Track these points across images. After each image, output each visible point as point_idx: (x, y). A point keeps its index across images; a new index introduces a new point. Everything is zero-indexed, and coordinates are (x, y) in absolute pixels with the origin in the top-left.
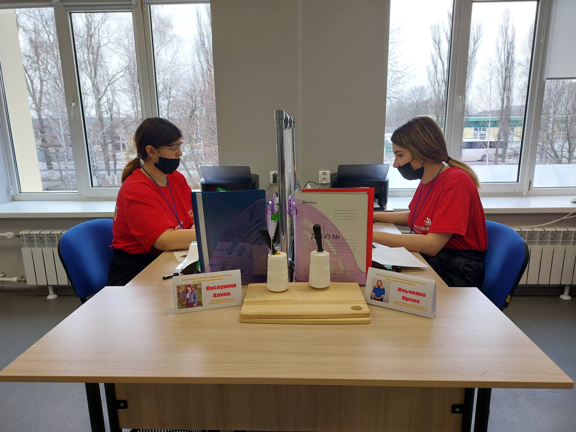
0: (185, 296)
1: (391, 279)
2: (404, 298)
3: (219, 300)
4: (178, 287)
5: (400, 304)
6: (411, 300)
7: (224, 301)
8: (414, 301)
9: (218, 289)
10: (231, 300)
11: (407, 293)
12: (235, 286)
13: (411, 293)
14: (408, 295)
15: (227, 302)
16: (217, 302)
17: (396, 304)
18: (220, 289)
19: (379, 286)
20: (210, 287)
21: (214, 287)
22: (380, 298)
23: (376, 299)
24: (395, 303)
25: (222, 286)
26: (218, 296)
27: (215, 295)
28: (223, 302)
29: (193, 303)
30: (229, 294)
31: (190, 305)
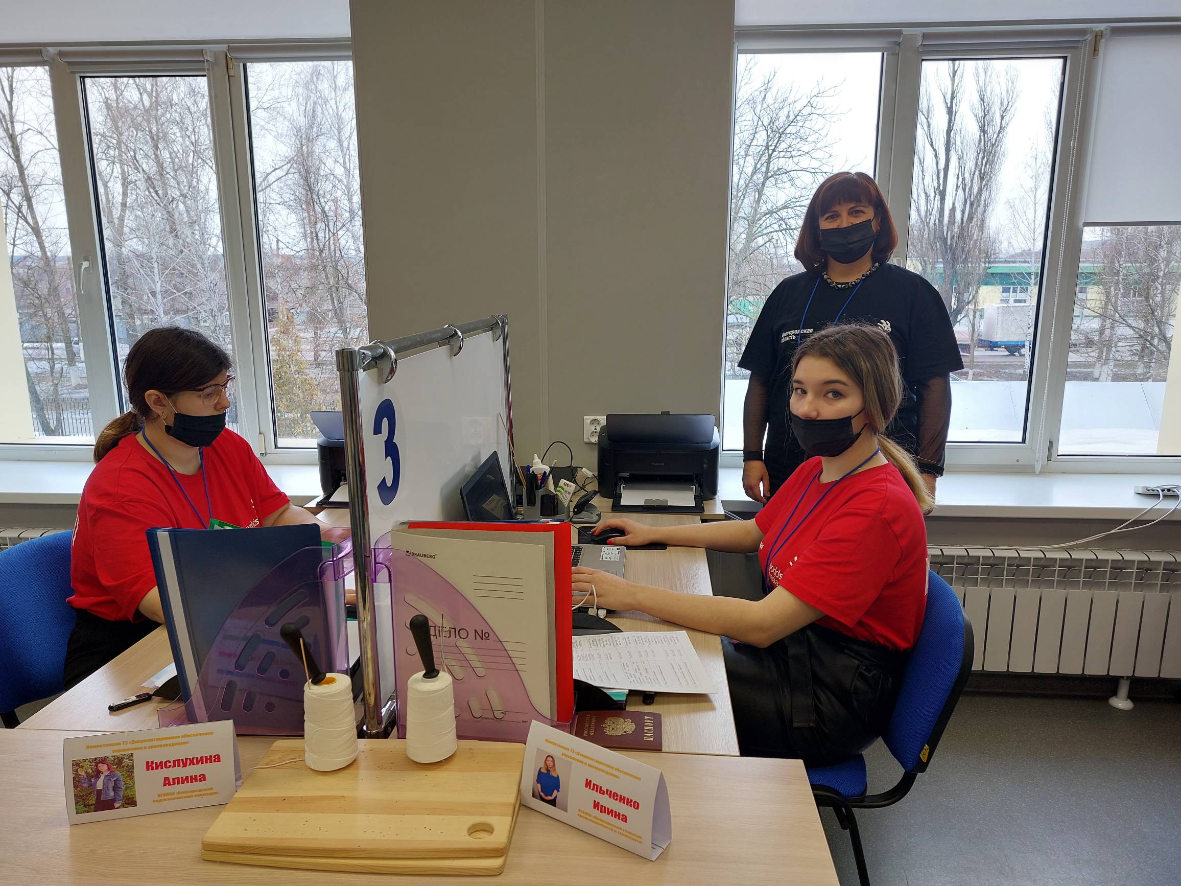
0: (93, 786)
1: (574, 755)
2: (596, 805)
3: (179, 793)
4: (77, 765)
5: (589, 818)
6: (610, 812)
7: (189, 794)
8: (617, 815)
9: (174, 766)
10: (209, 792)
11: (603, 794)
12: (218, 758)
13: (610, 797)
14: (605, 801)
15: (199, 795)
16: (173, 796)
17: (581, 816)
18: (179, 766)
19: (548, 771)
20: (156, 763)
21: (166, 763)
22: (550, 798)
23: (542, 799)
24: (580, 813)
25: (186, 759)
26: (174, 784)
27: (167, 782)
28: (189, 797)
29: (114, 800)
30: (203, 778)
31: (105, 805)
